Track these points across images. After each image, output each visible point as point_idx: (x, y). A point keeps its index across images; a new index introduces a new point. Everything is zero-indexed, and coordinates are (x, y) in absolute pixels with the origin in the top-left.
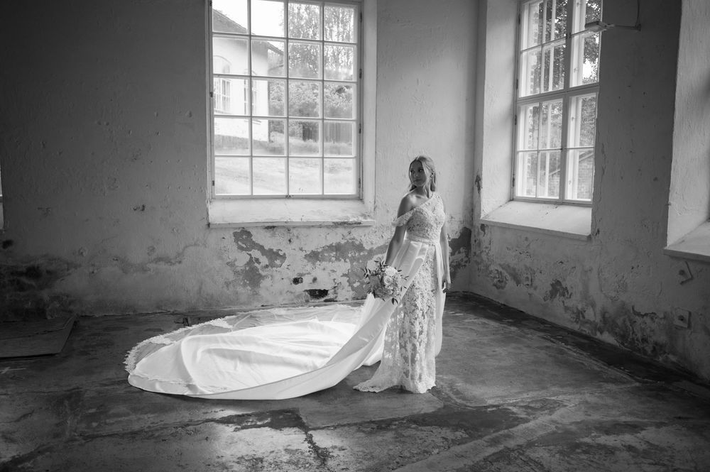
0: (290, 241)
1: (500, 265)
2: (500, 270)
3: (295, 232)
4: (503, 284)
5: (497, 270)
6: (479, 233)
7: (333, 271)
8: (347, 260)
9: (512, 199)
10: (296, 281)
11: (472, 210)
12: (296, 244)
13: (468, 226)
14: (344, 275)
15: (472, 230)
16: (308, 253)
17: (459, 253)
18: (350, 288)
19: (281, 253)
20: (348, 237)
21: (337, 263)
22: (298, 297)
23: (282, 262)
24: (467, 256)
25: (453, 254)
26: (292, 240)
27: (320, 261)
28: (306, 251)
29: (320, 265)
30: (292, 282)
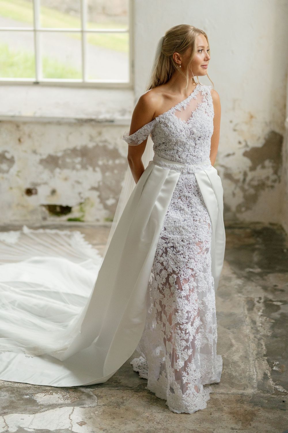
0: (19, 140)
3: (26, 129)
7: (78, 182)
8: (98, 169)
10: (29, 192)
12: (27, 144)
13: (278, 130)
14: (93, 189)
15: (284, 135)
16: (44, 157)
17: (263, 167)
18: (101, 206)
19: (8, 156)
20: (98, 139)
21: (83, 173)
22: (33, 212)
23: (10, 167)
24: (276, 172)
25: (253, 168)
26: (22, 140)
27: (60, 168)
28: (41, 155)
29: (60, 173)
30: (24, 193)
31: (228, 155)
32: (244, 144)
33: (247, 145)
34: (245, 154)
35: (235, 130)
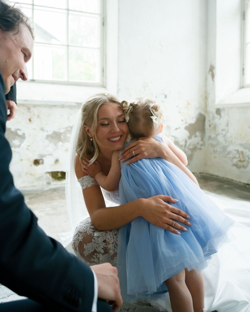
0: (30, 120)
1: (241, 145)
2: (241, 149)
3: (35, 111)
4: (245, 163)
5: (238, 151)
6: (213, 118)
9: (242, 87)
10: (36, 162)
11: (206, 98)
12: (36, 123)
13: (203, 113)
15: (207, 116)
16: (50, 133)
17: (196, 136)
19: (20, 133)
22: (39, 179)
23: (21, 142)
24: (202, 140)
25: (190, 138)
26: (32, 120)
27: (62, 142)
28: (47, 131)
29: (62, 146)
30: (32, 164)
31: (176, 129)
32: (185, 121)
33: (186, 123)
34: (186, 128)
35: (180, 112)
